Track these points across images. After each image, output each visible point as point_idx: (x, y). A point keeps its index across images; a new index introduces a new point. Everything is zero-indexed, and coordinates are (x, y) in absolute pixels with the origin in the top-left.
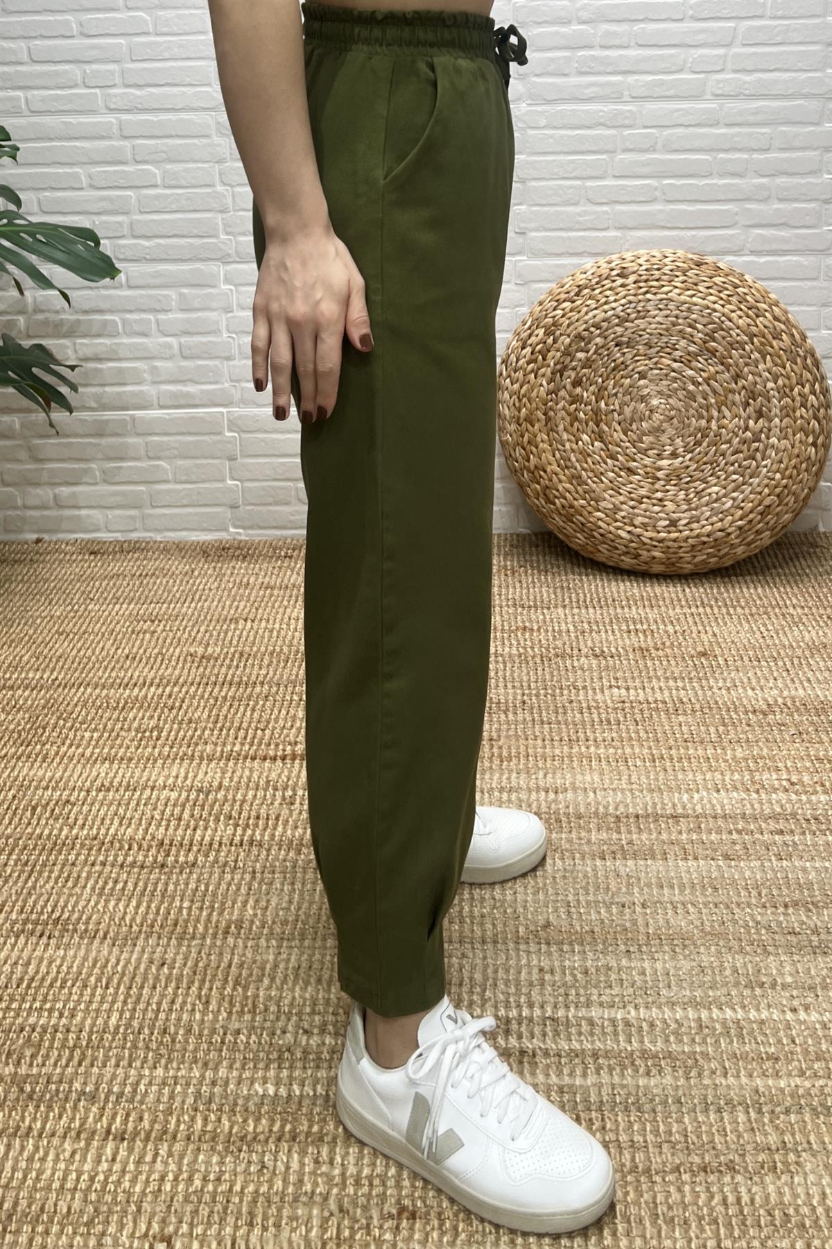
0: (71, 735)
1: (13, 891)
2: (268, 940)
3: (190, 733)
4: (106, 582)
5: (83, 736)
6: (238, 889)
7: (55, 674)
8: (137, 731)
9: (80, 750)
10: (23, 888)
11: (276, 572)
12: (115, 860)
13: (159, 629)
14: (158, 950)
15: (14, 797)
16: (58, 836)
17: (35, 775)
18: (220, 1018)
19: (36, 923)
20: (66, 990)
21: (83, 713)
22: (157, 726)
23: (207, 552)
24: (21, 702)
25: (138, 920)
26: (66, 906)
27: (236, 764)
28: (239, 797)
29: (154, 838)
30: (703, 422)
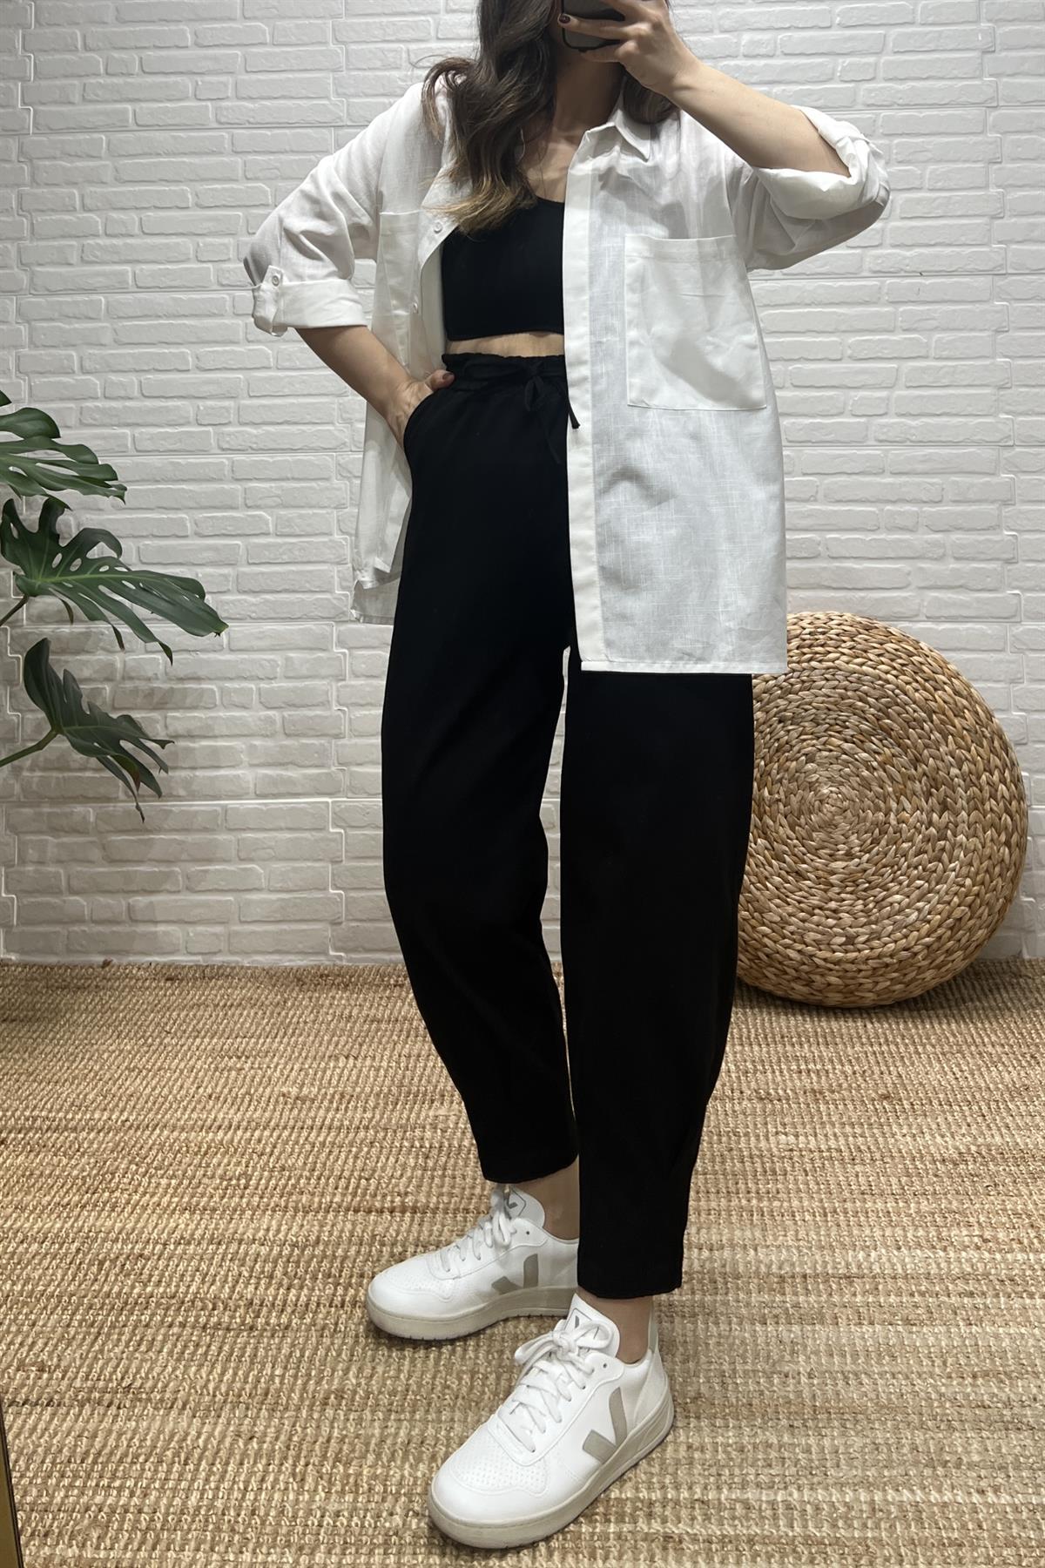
0: (145, 1181)
1: (77, 1355)
2: (373, 1412)
3: (283, 1181)
4: (185, 1012)
5: (159, 1184)
6: (339, 1355)
7: (126, 1114)
8: (222, 1178)
9: (155, 1199)
10: (88, 1352)
11: (383, 1002)
12: (197, 1321)
13: (247, 1066)
14: (246, 1422)
15: (78, 1250)
16: (129, 1295)
17: (102, 1225)
18: (317, 1498)
19: (104, 1391)
20: (138, 1466)
21: (159, 1157)
22: (245, 1173)
23: (300, 980)
24: (85, 1145)
25: (223, 1389)
26: (138, 1372)
27: (336, 1217)
28: (340, 1252)
29: (240, 1299)
30: (881, 815)
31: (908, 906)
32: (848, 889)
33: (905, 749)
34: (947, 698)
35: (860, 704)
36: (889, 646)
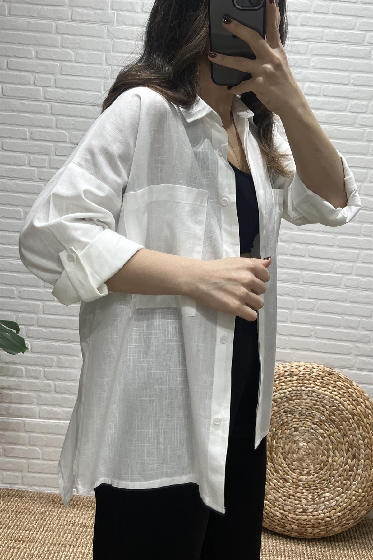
23: (54, 501)
30: (325, 458)
31: (332, 499)
32: (306, 488)
33: (340, 430)
34: (362, 409)
35: (322, 408)
36: (339, 383)
